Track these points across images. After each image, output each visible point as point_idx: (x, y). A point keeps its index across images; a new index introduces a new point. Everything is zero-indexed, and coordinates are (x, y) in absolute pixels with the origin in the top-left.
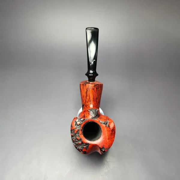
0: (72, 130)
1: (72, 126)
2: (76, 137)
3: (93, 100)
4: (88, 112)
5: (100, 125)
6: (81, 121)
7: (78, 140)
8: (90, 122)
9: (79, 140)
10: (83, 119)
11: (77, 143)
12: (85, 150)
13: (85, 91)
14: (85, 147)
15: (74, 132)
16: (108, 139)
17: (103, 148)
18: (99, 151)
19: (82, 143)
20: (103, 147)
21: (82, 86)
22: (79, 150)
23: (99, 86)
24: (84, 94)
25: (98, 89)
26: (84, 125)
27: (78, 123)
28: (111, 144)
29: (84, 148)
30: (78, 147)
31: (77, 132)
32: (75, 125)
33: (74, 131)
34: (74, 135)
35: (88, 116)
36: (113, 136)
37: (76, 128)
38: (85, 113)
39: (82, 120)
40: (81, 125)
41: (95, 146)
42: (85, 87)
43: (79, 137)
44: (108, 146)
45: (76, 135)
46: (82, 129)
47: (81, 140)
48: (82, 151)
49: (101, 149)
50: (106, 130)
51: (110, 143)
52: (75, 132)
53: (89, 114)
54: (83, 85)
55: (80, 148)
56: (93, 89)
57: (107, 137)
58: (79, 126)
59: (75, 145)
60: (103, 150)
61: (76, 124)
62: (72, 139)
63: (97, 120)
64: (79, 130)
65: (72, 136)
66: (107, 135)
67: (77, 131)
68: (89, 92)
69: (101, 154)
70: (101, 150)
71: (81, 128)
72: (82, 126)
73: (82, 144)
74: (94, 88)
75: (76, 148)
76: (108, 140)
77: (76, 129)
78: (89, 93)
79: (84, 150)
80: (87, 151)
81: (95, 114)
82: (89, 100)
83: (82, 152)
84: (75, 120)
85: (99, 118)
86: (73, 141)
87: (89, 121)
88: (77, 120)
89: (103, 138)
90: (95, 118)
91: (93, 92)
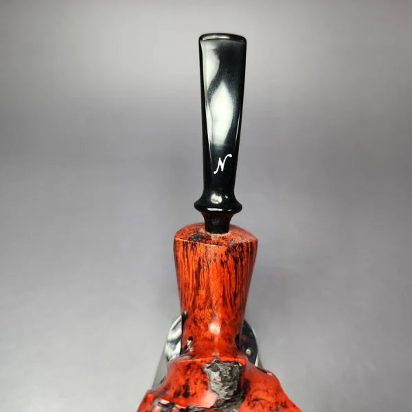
3: (221, 301)
4: (203, 372)
13: (194, 267)
21: (182, 248)
23: (245, 249)
24: (190, 279)
35: (203, 392)
38: (191, 377)
42: (194, 254)
53: (205, 383)
54: (185, 244)
56: (222, 263)
68: (206, 274)
74: (224, 258)
78: (208, 278)
81: (231, 387)
82: (205, 303)
90: (229, 404)
91: (223, 274)
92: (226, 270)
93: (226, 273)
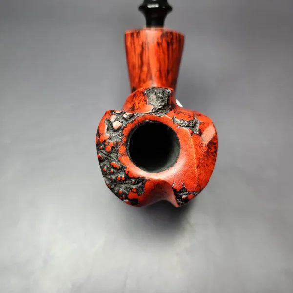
0: (100, 144)
1: (100, 132)
2: (110, 161)
3: (158, 74)
4: (144, 95)
5: (175, 130)
6: (124, 118)
7: (115, 168)
8: (148, 122)
9: (119, 170)
10: (128, 114)
11: (113, 177)
12: (136, 194)
13: (138, 50)
14: (134, 187)
15: (104, 149)
16: (198, 167)
17: (183, 190)
18: (172, 199)
19: (128, 177)
20: (184, 188)
21: (129, 39)
22: (118, 195)
23: (175, 37)
24: (136, 60)
25: (172, 45)
26: (132, 130)
27: (116, 125)
28: (206, 181)
29: (131, 189)
30: (116, 189)
31: (113, 148)
32: (108, 130)
33: (105, 145)
34: (105, 156)
35: (143, 106)
36: (210, 161)
37: (110, 138)
38: (136, 101)
39: (125, 116)
40: (122, 130)
41: (161, 186)
42: (139, 41)
43: (119, 161)
44: (196, 185)
45: (111, 155)
46: (127, 142)
47: (122, 169)
48: (126, 198)
49: (177, 193)
50: (192, 143)
51: (202, 177)
52: (109, 148)
53: (146, 101)
54: (132, 34)
55: (121, 190)
56: (159, 44)
57: (195, 161)
58: (117, 134)
59: (108, 182)
60: (184, 196)
61: (111, 128)
62: (101, 167)
63: (166, 117)
64: (117, 144)
65: (101, 160)
66: (195, 156)
67: (112, 145)
69: (176, 205)
70: (178, 197)
71: (125, 139)
72: (126, 132)
73: (125, 179)
74: (160, 41)
75: (112, 189)
76: (196, 170)
77: (111, 141)
78: (149, 56)
79: (132, 195)
80: (140, 198)
81: (162, 101)
82: (147, 77)
83: (127, 200)
84: (108, 117)
85: (173, 112)
86: (104, 174)
87: (145, 119)
88: (113, 118)
89: (185, 165)
90: (161, 111)
91: (159, 53)
92: (161, 50)
93: (161, 53)
